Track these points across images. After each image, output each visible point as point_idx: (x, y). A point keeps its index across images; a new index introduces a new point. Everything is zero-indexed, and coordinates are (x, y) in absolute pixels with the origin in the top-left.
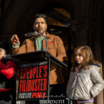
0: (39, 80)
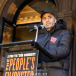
0: (26, 72)
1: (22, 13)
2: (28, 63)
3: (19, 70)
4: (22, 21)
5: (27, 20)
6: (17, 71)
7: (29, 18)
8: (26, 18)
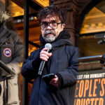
1: (87, 18)
2: (95, 87)
3: (83, 97)
4: (88, 28)
5: (95, 27)
6: (81, 98)
7: (97, 25)
8: (93, 25)
